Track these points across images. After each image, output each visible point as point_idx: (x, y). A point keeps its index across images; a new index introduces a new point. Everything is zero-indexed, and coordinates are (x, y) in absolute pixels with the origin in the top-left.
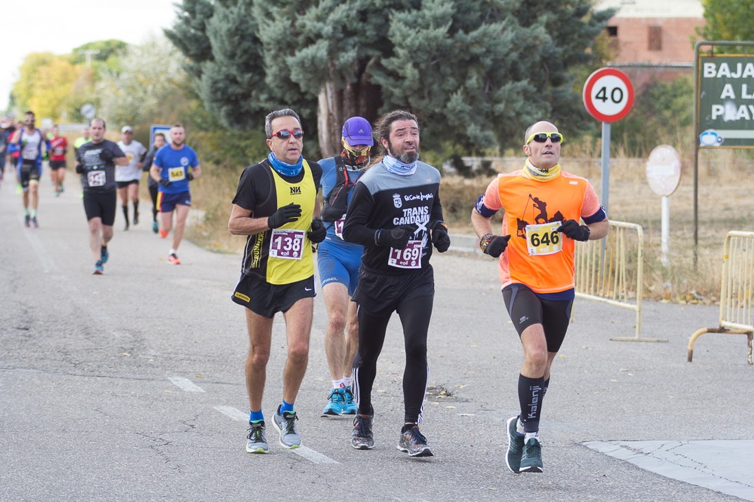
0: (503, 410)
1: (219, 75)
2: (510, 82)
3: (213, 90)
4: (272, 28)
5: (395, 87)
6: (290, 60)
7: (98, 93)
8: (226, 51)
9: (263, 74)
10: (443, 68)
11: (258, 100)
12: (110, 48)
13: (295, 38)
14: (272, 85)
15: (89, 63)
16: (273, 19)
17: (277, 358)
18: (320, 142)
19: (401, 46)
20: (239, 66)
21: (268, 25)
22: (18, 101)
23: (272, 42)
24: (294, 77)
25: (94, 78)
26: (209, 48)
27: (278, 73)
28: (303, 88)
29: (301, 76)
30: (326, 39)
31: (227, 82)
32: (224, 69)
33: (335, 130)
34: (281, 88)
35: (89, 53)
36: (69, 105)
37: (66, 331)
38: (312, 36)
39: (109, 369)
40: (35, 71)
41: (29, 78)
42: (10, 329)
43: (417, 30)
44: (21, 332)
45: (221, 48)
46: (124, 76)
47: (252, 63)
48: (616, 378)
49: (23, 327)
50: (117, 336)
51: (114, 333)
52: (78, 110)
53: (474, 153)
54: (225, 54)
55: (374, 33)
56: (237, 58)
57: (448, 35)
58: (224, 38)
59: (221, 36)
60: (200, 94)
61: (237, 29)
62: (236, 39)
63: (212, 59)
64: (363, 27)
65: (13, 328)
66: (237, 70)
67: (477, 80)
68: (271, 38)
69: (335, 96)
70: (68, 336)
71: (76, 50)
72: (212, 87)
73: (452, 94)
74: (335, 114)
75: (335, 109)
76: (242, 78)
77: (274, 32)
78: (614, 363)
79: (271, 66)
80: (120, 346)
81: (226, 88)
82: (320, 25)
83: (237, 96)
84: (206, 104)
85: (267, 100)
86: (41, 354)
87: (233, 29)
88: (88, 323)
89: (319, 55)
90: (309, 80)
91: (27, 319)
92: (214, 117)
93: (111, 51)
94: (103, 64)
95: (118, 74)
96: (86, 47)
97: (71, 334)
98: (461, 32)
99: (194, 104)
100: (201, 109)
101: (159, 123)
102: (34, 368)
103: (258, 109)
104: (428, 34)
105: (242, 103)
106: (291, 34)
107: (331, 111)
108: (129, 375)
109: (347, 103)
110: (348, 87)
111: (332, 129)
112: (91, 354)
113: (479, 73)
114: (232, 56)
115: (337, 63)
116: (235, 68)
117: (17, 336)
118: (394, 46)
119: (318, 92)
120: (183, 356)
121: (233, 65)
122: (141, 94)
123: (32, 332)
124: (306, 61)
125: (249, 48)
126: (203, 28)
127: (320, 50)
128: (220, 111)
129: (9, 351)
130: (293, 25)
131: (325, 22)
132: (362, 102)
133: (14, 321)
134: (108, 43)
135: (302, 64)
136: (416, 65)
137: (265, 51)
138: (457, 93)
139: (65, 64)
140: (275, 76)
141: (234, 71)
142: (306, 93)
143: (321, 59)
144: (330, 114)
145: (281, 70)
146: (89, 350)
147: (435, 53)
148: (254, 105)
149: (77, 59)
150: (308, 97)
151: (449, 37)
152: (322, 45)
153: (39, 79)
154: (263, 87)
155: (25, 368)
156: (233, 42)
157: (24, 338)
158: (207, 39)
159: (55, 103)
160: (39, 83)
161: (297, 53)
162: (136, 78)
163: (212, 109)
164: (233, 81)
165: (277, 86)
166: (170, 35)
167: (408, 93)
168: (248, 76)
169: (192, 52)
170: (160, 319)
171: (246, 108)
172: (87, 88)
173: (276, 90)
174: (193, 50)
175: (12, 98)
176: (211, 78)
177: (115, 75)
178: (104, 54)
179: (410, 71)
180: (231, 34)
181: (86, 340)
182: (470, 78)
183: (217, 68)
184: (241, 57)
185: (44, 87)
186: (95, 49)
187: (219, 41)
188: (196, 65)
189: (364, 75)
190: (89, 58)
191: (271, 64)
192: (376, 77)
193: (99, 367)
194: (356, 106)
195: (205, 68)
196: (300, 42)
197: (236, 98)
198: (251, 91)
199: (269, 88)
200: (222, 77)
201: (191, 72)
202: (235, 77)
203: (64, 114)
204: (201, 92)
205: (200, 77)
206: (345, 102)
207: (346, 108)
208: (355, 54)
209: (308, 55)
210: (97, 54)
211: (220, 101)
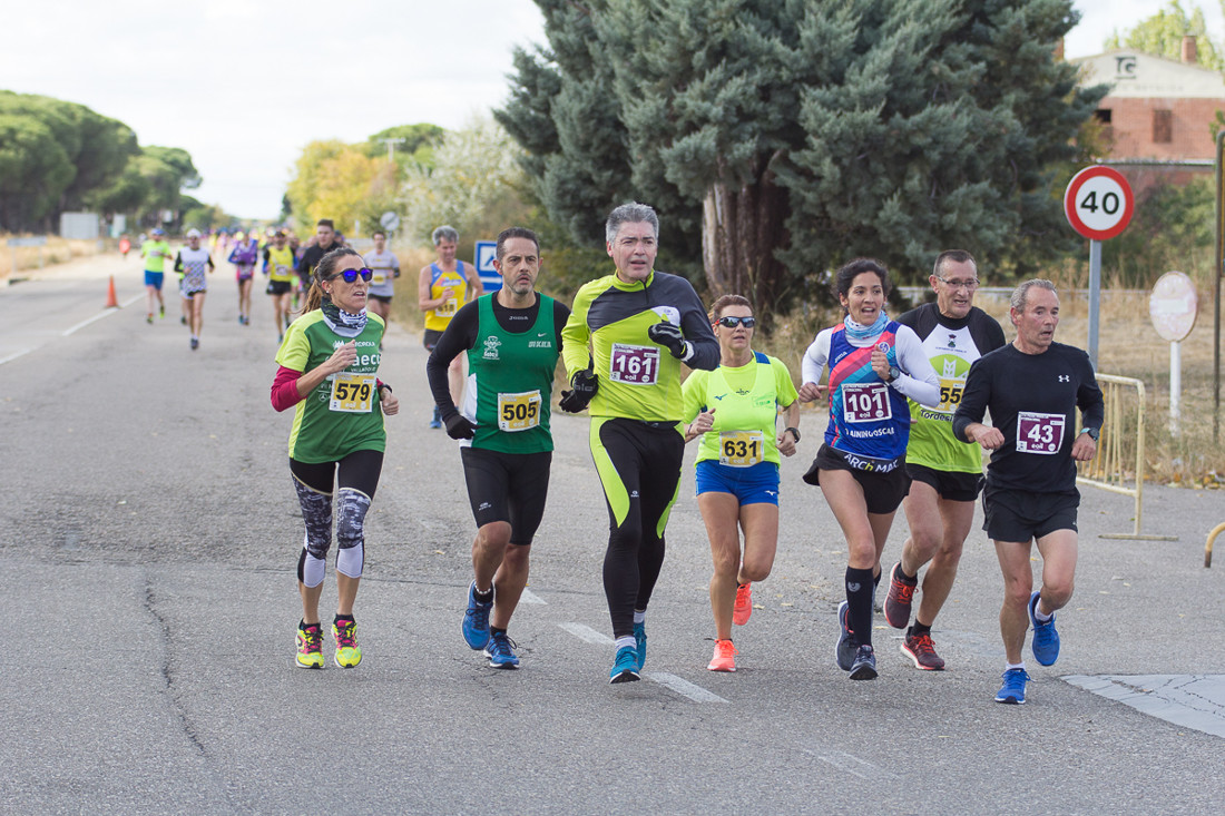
0: (953, 632)
1: (568, 172)
2: (966, 184)
3: (560, 192)
4: (640, 109)
5: (808, 190)
6: (665, 152)
7: (403, 196)
8: (578, 140)
9: (629, 172)
10: (873, 165)
12: (417, 135)
13: (671, 123)
14: (640, 187)
15: (391, 156)
16: (642, 97)
18: (706, 264)
19: (816, 134)
20: (594, 160)
21: (636, 105)
22: (294, 207)
23: (641, 128)
24: (669, 176)
25: (398, 176)
26: (555, 135)
27: (648, 170)
28: (682, 191)
29: (680, 175)
30: (715, 125)
31: (579, 182)
32: (575, 164)
33: (725, 248)
34: (652, 190)
35: (391, 142)
36: (365, 213)
38: (694, 119)
39: (416, 572)
40: (317, 166)
41: (310, 176)
42: (282, 517)
43: (838, 112)
45: (570, 136)
46: (439, 174)
47: (613, 156)
48: (1107, 589)
50: (427, 527)
51: (424, 523)
52: (377, 220)
53: (914, 280)
54: (576, 144)
55: (780, 117)
56: (592, 150)
57: (880, 120)
58: (575, 122)
59: (571, 120)
60: (542, 198)
61: (593, 110)
62: (592, 123)
63: (559, 151)
64: (764, 108)
65: (287, 514)
66: (593, 166)
67: (920, 180)
68: (639, 122)
69: (724, 202)
71: (374, 138)
72: (558, 189)
73: (886, 200)
74: (725, 226)
75: (726, 219)
77: (643, 114)
78: (1104, 568)
79: (640, 161)
80: (431, 540)
81: (578, 190)
82: (707, 104)
83: (592, 201)
84: (551, 212)
87: (588, 110)
88: (389, 509)
89: (705, 146)
90: (691, 180)
92: (559, 230)
93: (422, 139)
94: (410, 157)
95: (430, 171)
96: (388, 134)
98: (898, 115)
99: (533, 211)
100: (542, 218)
101: (485, 238)
104: (853, 118)
105: (599, 211)
106: (667, 117)
107: (720, 222)
108: (444, 580)
109: (742, 211)
110: (744, 190)
111: (722, 248)
112: (391, 551)
113: (922, 171)
114: (586, 147)
115: (729, 157)
116: (590, 163)
117: (292, 525)
118: (806, 134)
119: (703, 196)
121: (587, 159)
122: (462, 198)
124: (687, 154)
125: (609, 136)
126: (546, 109)
127: (706, 139)
128: (569, 222)
130: (669, 105)
131: (713, 102)
132: (763, 210)
133: (289, 505)
134: (416, 129)
135: (681, 158)
136: (836, 161)
137: (631, 140)
138: (892, 199)
139: (359, 157)
140: (645, 175)
141: (588, 167)
142: (686, 197)
143: (708, 152)
144: (718, 227)
145: (652, 166)
146: (389, 546)
147: (862, 144)
149: (375, 150)
150: (690, 203)
151: (882, 123)
152: (709, 133)
153: (324, 177)
154: (627, 189)
156: (588, 128)
158: (553, 123)
159: (345, 209)
160: (324, 183)
161: (675, 143)
162: (455, 176)
163: (558, 218)
164: (588, 180)
165: (648, 188)
166: (501, 118)
167: (826, 198)
168: (607, 174)
169: (530, 142)
172: (388, 189)
174: (533, 139)
175: (287, 206)
176: (558, 177)
177: (426, 171)
178: (410, 144)
179: (828, 168)
180: (585, 116)
182: (911, 178)
183: (565, 163)
184: (598, 148)
185: (330, 189)
186: (400, 137)
187: (568, 126)
188: (537, 158)
189: (765, 174)
190: (391, 149)
191: (639, 157)
192: (782, 177)
193: (403, 569)
194: (756, 216)
195: (549, 162)
196: (679, 129)
197: (592, 205)
198: (611, 195)
199: (636, 192)
200: (572, 175)
201: (530, 169)
202: (590, 175)
203: (358, 224)
204: (543, 195)
205: (542, 175)
206: (739, 210)
207: (740, 218)
208: (754, 145)
209: (689, 146)
210: (401, 144)
211: (570, 207)
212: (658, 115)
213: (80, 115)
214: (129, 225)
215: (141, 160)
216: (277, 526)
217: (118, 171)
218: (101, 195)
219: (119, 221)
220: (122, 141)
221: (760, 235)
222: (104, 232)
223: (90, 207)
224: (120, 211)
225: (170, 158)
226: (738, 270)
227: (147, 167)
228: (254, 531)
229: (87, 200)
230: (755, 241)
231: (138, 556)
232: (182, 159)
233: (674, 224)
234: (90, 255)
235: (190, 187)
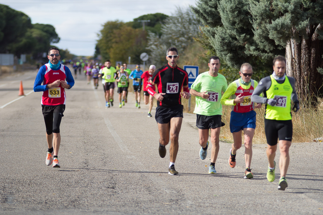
1: (225, 35)
3: (222, 44)
4: (258, 6)
6: (268, 26)
8: (230, 20)
9: (252, 35)
11: (249, 50)
14: (258, 41)
15: (144, 28)
17: (265, 206)
20: (237, 30)
21: (256, 5)
24: (271, 37)
25: (146, 37)
26: (220, 18)
27: (261, 33)
28: (277, 43)
29: (275, 36)
30: (290, 13)
31: (230, 39)
32: (228, 31)
33: (295, 68)
34: (263, 43)
35: (144, 22)
36: (133, 52)
37: (137, 189)
38: (282, 11)
39: (164, 213)
40: (111, 32)
44: (110, 190)
45: (226, 19)
47: (245, 27)
49: (111, 187)
50: (168, 192)
51: (166, 191)
52: (138, 56)
54: (229, 22)
56: (236, 25)
58: (228, 12)
59: (227, 11)
60: (213, 46)
61: (236, 7)
62: (236, 13)
63: (221, 25)
64: (313, 5)
65: (105, 187)
66: (237, 32)
68: (257, 12)
69: (296, 47)
70: (138, 192)
71: (136, 20)
72: (221, 42)
74: (296, 58)
75: (296, 55)
76: (240, 37)
79: (258, 29)
80: (169, 198)
81: (230, 42)
82: (286, 4)
83: (236, 47)
84: (217, 53)
85: (254, 50)
86: (123, 203)
87: (234, 7)
89: (286, 23)
90: (280, 38)
91: (113, 182)
93: (158, 20)
94: (152, 29)
95: (160, 35)
96: (142, 18)
97: (140, 191)
99: (208, 52)
101: (187, 64)
102: (119, 212)
103: (248, 55)
105: (239, 52)
106: (269, 10)
107: (294, 57)
109: (303, 51)
110: (304, 42)
111: (294, 67)
112: (152, 203)
114: (233, 23)
115: (297, 28)
117: (108, 192)
119: (285, 45)
120: (208, 204)
121: (234, 29)
123: (117, 189)
125: (243, 18)
126: (216, 7)
127: (287, 19)
128: (226, 57)
129: (103, 201)
130: (270, 4)
131: (289, 3)
133: (106, 183)
135: (275, 29)
137: (253, 20)
139: (129, 28)
140: (260, 35)
141: (234, 33)
142: (279, 45)
143: (287, 26)
144: (292, 58)
145: (263, 32)
146: (151, 201)
148: (247, 52)
149: (137, 23)
150: (280, 48)
152: (287, 17)
153: (115, 37)
154: (252, 42)
155: (114, 211)
157: (111, 193)
158: (218, 13)
160: (114, 40)
161: (272, 22)
164: (234, 38)
165: (261, 42)
166: (197, 11)
168: (243, 36)
169: (209, 21)
170: (193, 183)
171: (241, 55)
172: (143, 42)
173: (260, 44)
174: (210, 20)
175: (98, 49)
176: (221, 37)
178: (153, 22)
180: (233, 11)
181: (149, 195)
183: (224, 31)
184: (238, 24)
185: (116, 42)
186: (148, 19)
187: (225, 14)
188: (211, 29)
189: (314, 34)
190: (144, 24)
191: (257, 28)
192: (321, 36)
193: (158, 211)
194: (309, 53)
195: (217, 30)
197: (236, 49)
198: (245, 45)
199: (256, 43)
200: (227, 36)
201: (208, 33)
202: (235, 36)
203: (130, 58)
204: (214, 45)
205: (214, 36)
206: (302, 51)
207: (302, 54)
208: (308, 22)
209: (279, 23)
210: (148, 23)
211: (226, 50)
213: (5, 9)
214: (28, 59)
215: (33, 30)
216: (101, 192)
217: (22, 35)
218: (15, 46)
219: (23, 57)
220: (24, 22)
221: (312, 62)
222: (16, 63)
223: (10, 52)
224: (23, 53)
225: (45, 29)
226: (302, 78)
227: (35, 33)
228: (92, 194)
229: (8, 48)
230: (309, 64)
231: (40, 206)
232: (51, 29)
233: (273, 57)
234: (10, 73)
235: (54, 42)
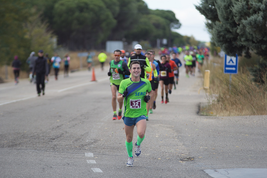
3: (218, 36)
8: (224, 16)
11: (241, 41)
20: (230, 24)
23: (237, 13)
31: (226, 32)
45: (221, 15)
54: (224, 18)
56: (229, 20)
63: (219, 20)
66: (230, 26)
72: (218, 34)
81: (225, 35)
83: (230, 39)
85: (245, 41)
103: (240, 45)
114: (227, 19)
116: (229, 25)
121: (228, 23)
148: (239, 43)
156: (227, 12)
164: (229, 31)
171: (235, 45)
176: (217, 30)
196: (251, 12)
200: (223, 29)
202: (229, 29)
209: (253, 19)
212: (243, 8)
